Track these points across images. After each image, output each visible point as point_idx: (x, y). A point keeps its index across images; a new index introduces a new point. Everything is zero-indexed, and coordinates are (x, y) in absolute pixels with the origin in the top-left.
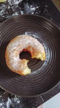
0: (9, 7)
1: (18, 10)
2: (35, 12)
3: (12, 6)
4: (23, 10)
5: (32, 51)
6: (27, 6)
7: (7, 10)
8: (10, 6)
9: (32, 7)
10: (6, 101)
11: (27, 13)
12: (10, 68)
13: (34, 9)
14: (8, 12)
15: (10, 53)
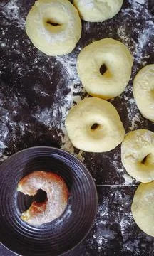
0: (121, 209)
1: (111, 219)
2: (95, 240)
3: (121, 215)
4: (107, 226)
5: (39, 208)
6: (110, 235)
7: (119, 204)
8: (122, 212)
9: (103, 241)
10: (6, 143)
11: (99, 229)
12: (35, 174)
13: (100, 242)
14: (115, 205)
15: (50, 183)
